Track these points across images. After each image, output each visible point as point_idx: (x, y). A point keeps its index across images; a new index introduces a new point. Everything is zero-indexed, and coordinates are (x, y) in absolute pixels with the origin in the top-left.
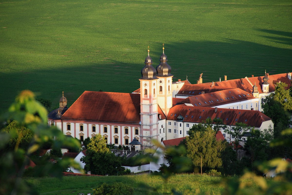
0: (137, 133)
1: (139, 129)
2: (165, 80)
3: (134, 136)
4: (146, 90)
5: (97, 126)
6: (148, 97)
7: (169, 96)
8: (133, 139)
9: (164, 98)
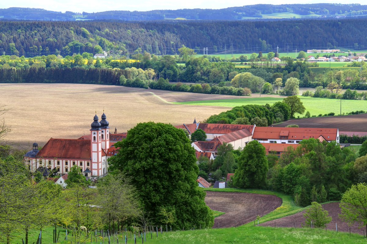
0: (88, 164)
1: (90, 162)
2: (106, 131)
3: (86, 167)
4: (94, 137)
5: (61, 161)
6: (96, 142)
7: (107, 141)
8: (86, 169)
9: (105, 142)
